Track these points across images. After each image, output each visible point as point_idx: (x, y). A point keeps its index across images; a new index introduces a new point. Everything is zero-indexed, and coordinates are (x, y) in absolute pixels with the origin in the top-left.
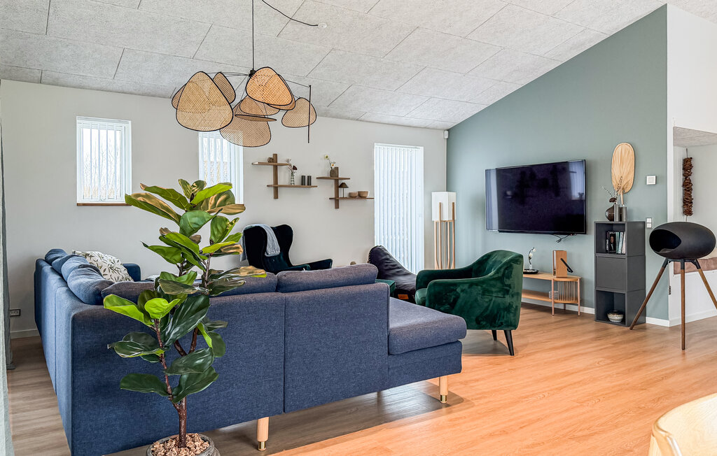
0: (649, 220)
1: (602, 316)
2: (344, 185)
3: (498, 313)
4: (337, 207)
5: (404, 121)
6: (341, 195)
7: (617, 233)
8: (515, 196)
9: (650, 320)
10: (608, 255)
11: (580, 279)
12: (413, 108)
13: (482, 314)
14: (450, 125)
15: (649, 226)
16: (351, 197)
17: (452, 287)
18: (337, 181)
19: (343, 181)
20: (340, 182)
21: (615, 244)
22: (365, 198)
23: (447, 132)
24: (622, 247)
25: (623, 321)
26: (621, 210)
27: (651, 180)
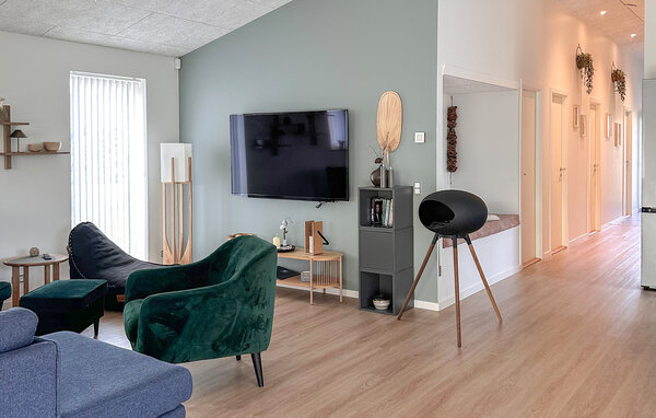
0: (417, 185)
1: (367, 304)
2: (18, 134)
3: (243, 331)
4: (8, 166)
5: (115, 41)
6: (14, 149)
7: (384, 201)
8: (267, 145)
9: (418, 304)
10: (373, 228)
11: (343, 257)
12: (127, 25)
13: (221, 336)
14: (183, 52)
15: (417, 191)
16: (32, 152)
17: (177, 304)
18: (8, 127)
19: (18, 128)
20: (13, 129)
21: (381, 213)
22: (55, 152)
23: (178, 61)
24: (389, 218)
25: (390, 308)
26: (387, 172)
27: (419, 137)
